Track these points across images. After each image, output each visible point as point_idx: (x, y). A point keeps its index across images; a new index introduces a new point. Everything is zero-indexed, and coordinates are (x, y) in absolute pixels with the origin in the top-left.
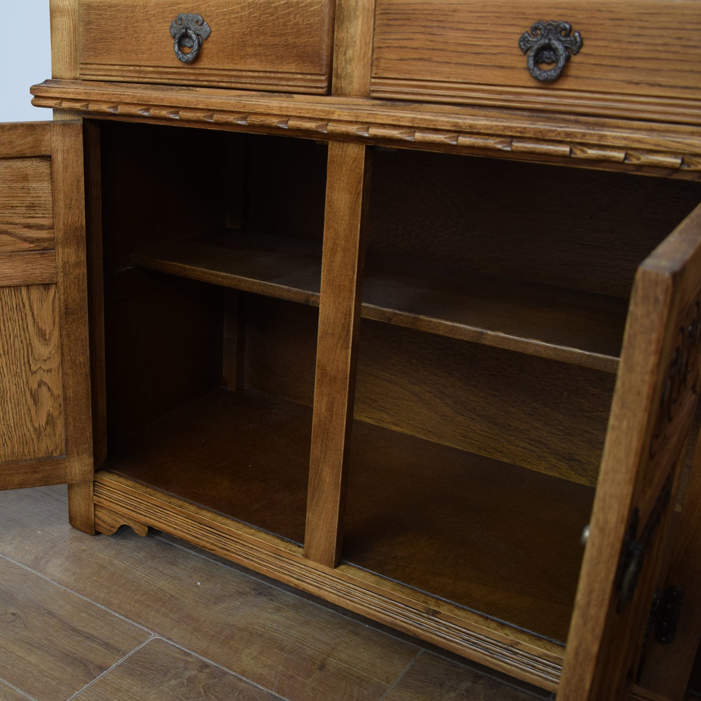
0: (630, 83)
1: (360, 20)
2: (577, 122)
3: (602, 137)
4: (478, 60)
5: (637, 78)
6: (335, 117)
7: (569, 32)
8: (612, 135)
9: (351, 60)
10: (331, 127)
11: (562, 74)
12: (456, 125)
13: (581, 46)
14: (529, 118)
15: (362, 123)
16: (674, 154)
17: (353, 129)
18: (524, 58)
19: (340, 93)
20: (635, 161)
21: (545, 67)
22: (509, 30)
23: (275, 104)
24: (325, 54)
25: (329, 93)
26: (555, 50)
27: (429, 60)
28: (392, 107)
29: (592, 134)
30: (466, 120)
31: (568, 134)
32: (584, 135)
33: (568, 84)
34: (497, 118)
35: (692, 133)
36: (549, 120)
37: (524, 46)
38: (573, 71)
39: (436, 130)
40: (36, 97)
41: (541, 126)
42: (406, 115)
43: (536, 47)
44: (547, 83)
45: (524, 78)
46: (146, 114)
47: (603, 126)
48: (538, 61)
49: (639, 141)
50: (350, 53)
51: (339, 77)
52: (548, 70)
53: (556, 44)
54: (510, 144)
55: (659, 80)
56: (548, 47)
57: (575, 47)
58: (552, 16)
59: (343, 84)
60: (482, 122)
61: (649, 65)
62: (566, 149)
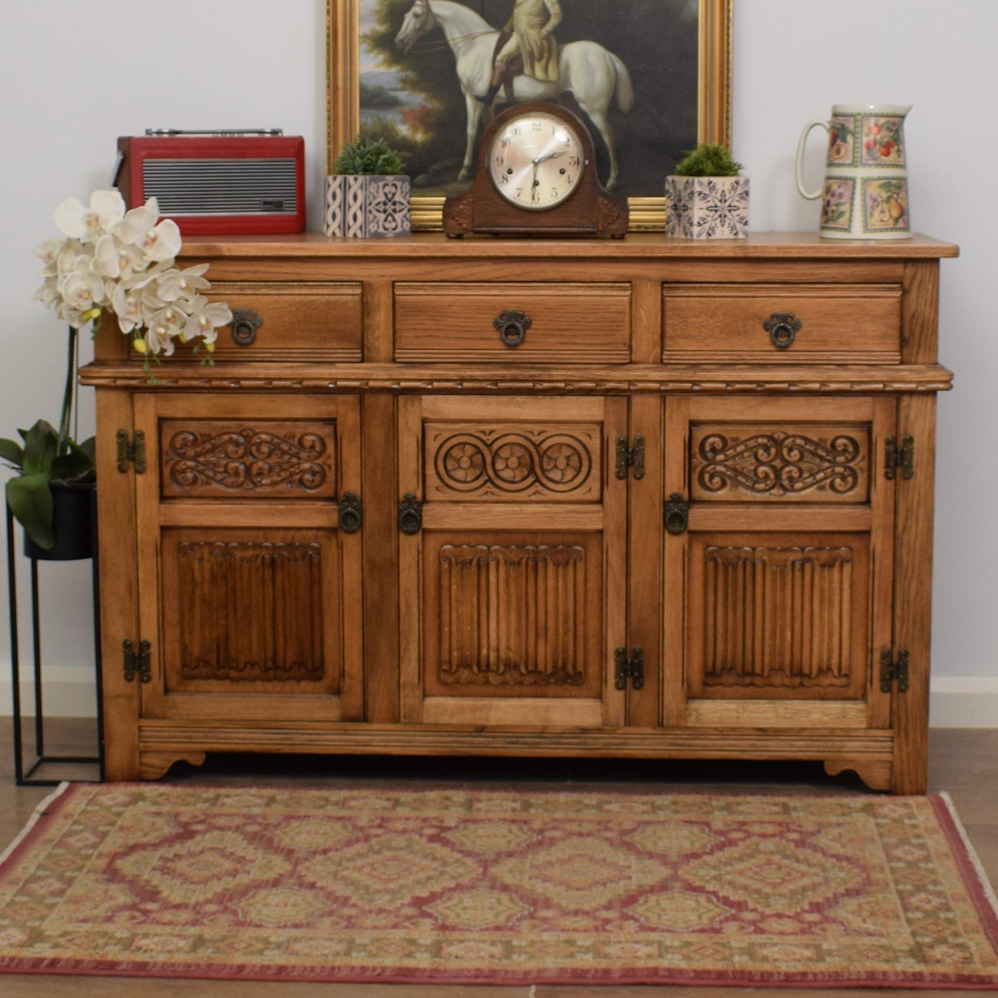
0: (561, 343)
1: (383, 312)
2: (533, 368)
3: (551, 375)
4: (469, 335)
5: (564, 341)
6: (375, 377)
7: (522, 317)
8: (558, 374)
9: (378, 338)
10: (371, 384)
11: (523, 341)
12: (460, 376)
13: (530, 324)
14: (505, 368)
15: (394, 380)
16: (591, 381)
17: (387, 384)
18: (498, 333)
19: (371, 360)
20: (571, 387)
21: (511, 337)
22: (487, 316)
23: (325, 371)
24: (359, 334)
25: (362, 361)
26: (517, 328)
27: (437, 336)
28: (413, 368)
29: (545, 375)
30: (467, 373)
31: (531, 376)
32: (540, 375)
33: (525, 346)
34: (486, 370)
35: (599, 369)
36: (517, 368)
37: (497, 326)
38: (527, 339)
39: (447, 380)
40: (83, 377)
41: (514, 372)
42: (426, 373)
43: (505, 326)
44: (512, 347)
45: (499, 345)
46: (207, 385)
47: (549, 369)
48: (507, 333)
49: (572, 376)
50: (376, 334)
51: (369, 349)
52: (513, 339)
53: (517, 324)
54: (496, 385)
55: (577, 341)
56: (512, 326)
57: (527, 325)
58: (512, 308)
59: (373, 354)
60: (477, 373)
61: (570, 333)
62: (531, 384)
